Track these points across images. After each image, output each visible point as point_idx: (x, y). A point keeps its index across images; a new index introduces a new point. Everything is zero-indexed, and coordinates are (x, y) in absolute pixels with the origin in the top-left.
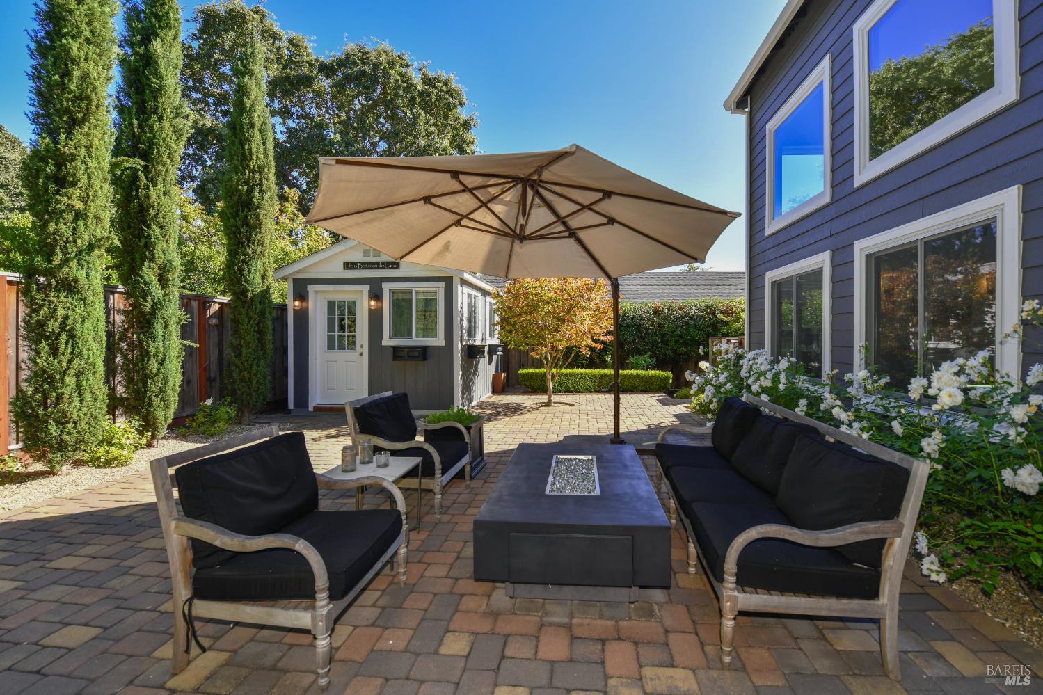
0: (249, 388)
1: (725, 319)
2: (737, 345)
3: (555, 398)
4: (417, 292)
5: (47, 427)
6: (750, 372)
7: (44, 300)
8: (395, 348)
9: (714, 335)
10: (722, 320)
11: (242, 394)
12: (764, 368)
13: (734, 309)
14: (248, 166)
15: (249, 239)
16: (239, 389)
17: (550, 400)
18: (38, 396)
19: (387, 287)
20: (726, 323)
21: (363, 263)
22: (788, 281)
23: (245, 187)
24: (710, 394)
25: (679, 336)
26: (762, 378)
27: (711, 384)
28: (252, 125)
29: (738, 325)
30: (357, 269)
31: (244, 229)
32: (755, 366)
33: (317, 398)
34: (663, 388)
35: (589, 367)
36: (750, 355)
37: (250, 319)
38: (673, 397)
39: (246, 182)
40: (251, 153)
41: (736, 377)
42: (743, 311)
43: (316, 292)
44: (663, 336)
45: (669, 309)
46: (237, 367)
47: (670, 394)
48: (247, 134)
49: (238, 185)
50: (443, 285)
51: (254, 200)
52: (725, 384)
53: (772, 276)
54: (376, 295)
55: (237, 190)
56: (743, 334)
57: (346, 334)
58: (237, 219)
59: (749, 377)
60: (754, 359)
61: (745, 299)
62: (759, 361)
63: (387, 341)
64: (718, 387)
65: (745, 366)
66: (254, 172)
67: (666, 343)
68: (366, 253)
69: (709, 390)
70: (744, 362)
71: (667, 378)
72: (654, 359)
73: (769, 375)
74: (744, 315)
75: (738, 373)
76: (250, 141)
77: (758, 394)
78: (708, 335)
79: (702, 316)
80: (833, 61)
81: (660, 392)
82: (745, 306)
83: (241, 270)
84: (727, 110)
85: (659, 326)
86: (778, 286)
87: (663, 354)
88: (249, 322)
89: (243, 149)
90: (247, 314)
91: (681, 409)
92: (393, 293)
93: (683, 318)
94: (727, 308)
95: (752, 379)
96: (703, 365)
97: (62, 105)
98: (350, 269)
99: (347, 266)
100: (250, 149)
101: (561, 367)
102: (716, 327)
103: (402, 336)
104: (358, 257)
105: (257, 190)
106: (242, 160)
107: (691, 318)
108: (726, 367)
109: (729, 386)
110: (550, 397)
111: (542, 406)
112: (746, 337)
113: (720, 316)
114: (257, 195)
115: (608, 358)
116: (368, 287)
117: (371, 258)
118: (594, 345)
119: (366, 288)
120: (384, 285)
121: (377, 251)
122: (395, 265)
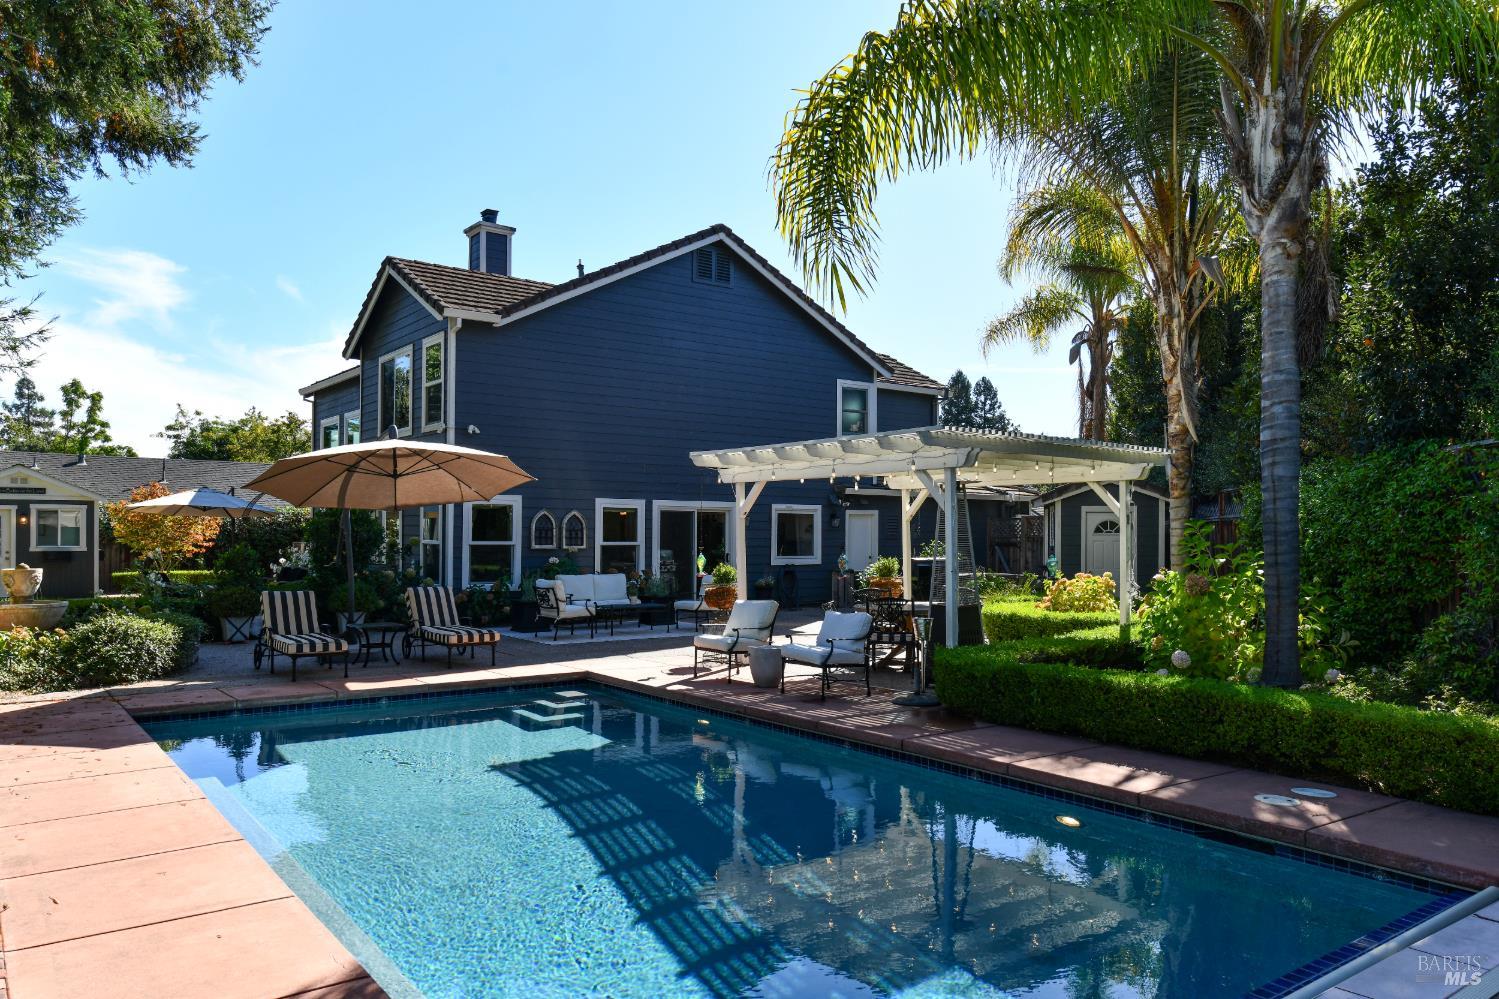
4: (62, 511)
8: (44, 552)
19: (34, 508)
21: (11, 489)
30: (4, 493)
50: (85, 507)
54: (23, 513)
63: (35, 548)
68: (14, 480)
92: (39, 512)
103: (47, 544)
104: (7, 484)
115: (201, 561)
116: (16, 507)
117: (19, 485)
118: (196, 550)
119: (14, 508)
120: (32, 506)
121: (25, 480)
122: (42, 491)
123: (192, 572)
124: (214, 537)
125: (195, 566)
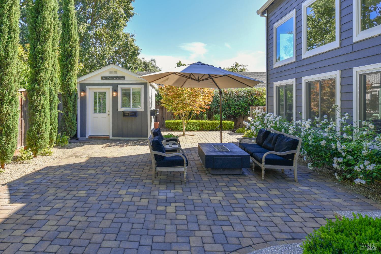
0: (71, 128)
1: (257, 98)
2: (262, 110)
3: (186, 133)
4: (132, 89)
5: (39, 140)
6: (267, 121)
7: (37, 98)
8: (124, 112)
9: (252, 105)
10: (255, 98)
11: (69, 131)
12: (272, 120)
13: (261, 93)
14: (70, 40)
15: (71, 69)
16: (68, 129)
17: (184, 134)
18: (37, 130)
19: (119, 87)
20: (257, 99)
21: (110, 77)
22: (282, 87)
23: (70, 49)
24: (253, 129)
25: (236, 105)
26: (271, 123)
27: (253, 126)
28: (72, 24)
29: (263, 101)
30: (107, 79)
31: (70, 66)
32: (269, 119)
33: (90, 133)
34: (230, 129)
35: (196, 119)
36: (268, 115)
37: (71, 101)
38: (235, 133)
39: (70, 47)
40: (72, 36)
41: (262, 123)
42: (265, 94)
43: (89, 89)
44: (229, 105)
45: (231, 93)
46: (67, 120)
47: (234, 131)
48: (70, 28)
49: (67, 48)
50: (143, 86)
51: (73, 54)
52: (259, 125)
53: (276, 84)
54: (115, 90)
55: (67, 50)
56: (265, 105)
57: (102, 106)
58: (67, 62)
59: (267, 123)
60: (269, 116)
61: (265, 88)
62: (270, 117)
63: (120, 109)
64: (256, 127)
65: (266, 119)
66: (73, 42)
67: (230, 108)
68: (111, 73)
69: (253, 128)
70: (265, 117)
71: (232, 124)
72: (225, 116)
73: (274, 122)
74: (265, 96)
75: (263, 122)
76: (72, 30)
77: (270, 128)
78: (249, 105)
79: (246, 96)
80: (296, 12)
81: (228, 130)
82: (266, 92)
83: (68, 82)
84: (258, 14)
85: (227, 100)
86: (278, 88)
87: (229, 113)
88: (71, 102)
89: (69, 34)
90: (70, 99)
91: (240, 136)
92: (122, 89)
93: (238, 96)
94: (257, 92)
95: (268, 123)
96: (250, 118)
97: (43, 34)
98: (104, 79)
99: (103, 78)
100: (71, 33)
101: (189, 119)
102: (253, 101)
103: (126, 107)
104: (107, 74)
105: (74, 49)
106: (68, 38)
107: (241, 97)
108: (259, 119)
109: (260, 126)
110: (184, 132)
111: (181, 136)
112: (266, 106)
113: (255, 96)
114: (74, 52)
115: (205, 116)
116: (112, 87)
117: (113, 75)
118: (201, 110)
119: (111, 87)
120: (119, 86)
121: (116, 72)
122: (123, 78)
123: (200, 121)
124: (210, 103)
125: (202, 118)
